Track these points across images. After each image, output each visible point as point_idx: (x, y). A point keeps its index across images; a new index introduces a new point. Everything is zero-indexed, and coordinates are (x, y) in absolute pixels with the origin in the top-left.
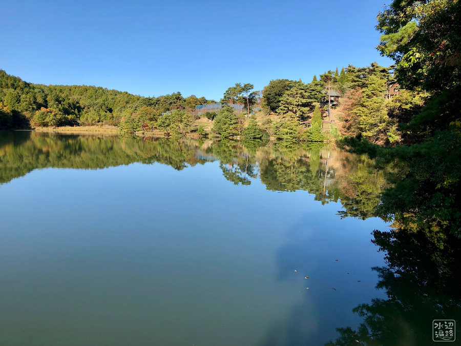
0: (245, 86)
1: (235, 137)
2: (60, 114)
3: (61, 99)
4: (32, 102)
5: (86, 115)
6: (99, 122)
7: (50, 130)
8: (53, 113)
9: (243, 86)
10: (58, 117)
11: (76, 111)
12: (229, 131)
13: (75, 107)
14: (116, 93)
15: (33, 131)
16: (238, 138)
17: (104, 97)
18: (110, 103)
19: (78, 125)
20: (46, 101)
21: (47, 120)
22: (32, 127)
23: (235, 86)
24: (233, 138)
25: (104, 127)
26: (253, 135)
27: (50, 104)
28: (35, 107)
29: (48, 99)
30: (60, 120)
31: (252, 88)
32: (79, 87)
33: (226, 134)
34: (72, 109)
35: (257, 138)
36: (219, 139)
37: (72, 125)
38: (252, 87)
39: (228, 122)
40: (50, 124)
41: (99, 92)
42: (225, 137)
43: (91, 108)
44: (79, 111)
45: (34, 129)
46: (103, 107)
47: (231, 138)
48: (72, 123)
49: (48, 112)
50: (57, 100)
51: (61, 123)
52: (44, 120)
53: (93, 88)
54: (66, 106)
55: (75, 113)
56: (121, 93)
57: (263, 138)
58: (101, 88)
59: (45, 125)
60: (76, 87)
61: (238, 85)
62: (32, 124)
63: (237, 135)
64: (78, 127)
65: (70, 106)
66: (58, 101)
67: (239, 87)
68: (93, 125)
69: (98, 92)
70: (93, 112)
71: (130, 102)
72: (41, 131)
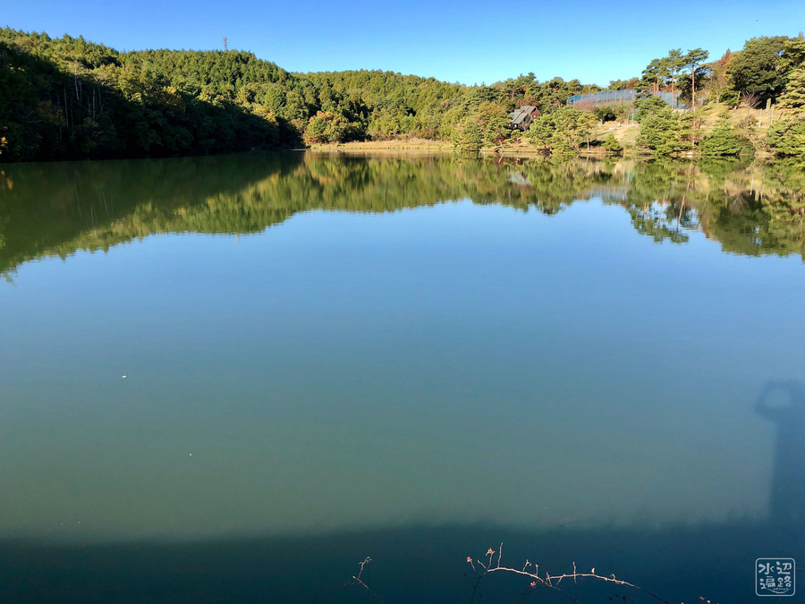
0: (691, 54)
1: (683, 155)
2: (345, 122)
3: (337, 96)
4: (303, 104)
5: (377, 121)
6: (399, 132)
7: (333, 148)
8: (335, 121)
9: (685, 53)
10: (343, 126)
11: (362, 116)
12: (672, 143)
13: (359, 109)
14: (416, 81)
15: (307, 151)
16: (690, 155)
17: (398, 90)
18: (410, 99)
19: (369, 138)
20: (318, 100)
21: (327, 131)
22: (307, 145)
23: (667, 55)
24: (679, 155)
25: (410, 141)
26: (722, 148)
27: (325, 104)
28: (307, 111)
29: (320, 97)
30: (345, 131)
31: (706, 57)
32: (356, 73)
33: (664, 148)
34: (355, 112)
35: (731, 155)
36: (651, 158)
37: (362, 140)
38: (704, 55)
39: (672, 126)
40: (330, 139)
41: (390, 81)
42: (664, 155)
43: (383, 110)
44: (366, 116)
45: (309, 147)
46: (401, 107)
47: (674, 155)
48: (360, 136)
49: (327, 119)
50: (333, 98)
51: (346, 137)
52: (322, 132)
53: (379, 73)
54: (347, 108)
55: (360, 120)
56: (424, 80)
57: (741, 154)
58: (392, 74)
59: (324, 140)
60: (351, 74)
61: (674, 54)
62: (306, 138)
63: (687, 149)
64: (371, 143)
65: (352, 107)
66: (335, 99)
67: (675, 58)
68: (392, 138)
69: (388, 80)
70: (387, 116)
71: (444, 96)
72: (319, 151)
